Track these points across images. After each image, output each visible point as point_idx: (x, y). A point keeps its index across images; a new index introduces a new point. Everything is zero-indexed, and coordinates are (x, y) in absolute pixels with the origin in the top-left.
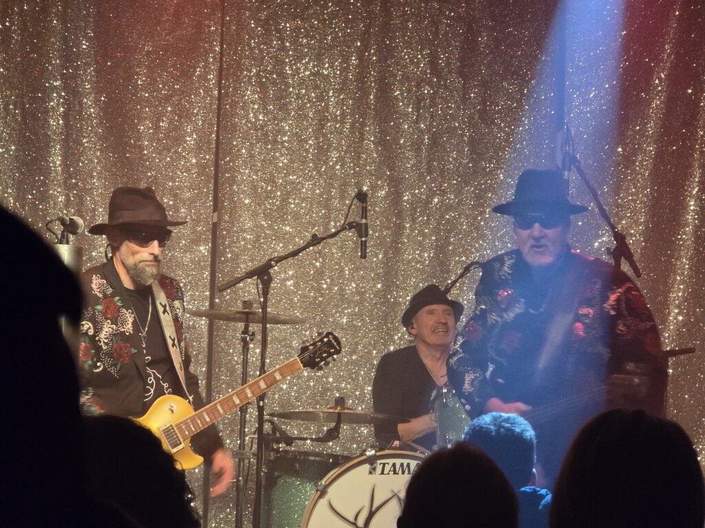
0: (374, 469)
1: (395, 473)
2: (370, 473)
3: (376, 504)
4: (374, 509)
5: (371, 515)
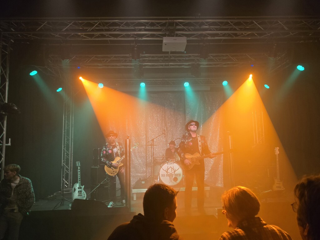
1: (170, 164)
5: (168, 170)
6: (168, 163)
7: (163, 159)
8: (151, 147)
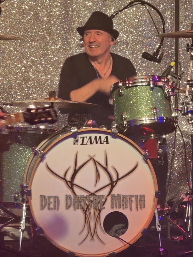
0: (77, 141)
1: (91, 143)
2: (74, 144)
3: (79, 164)
4: (77, 168)
5: (76, 172)
6: (80, 136)
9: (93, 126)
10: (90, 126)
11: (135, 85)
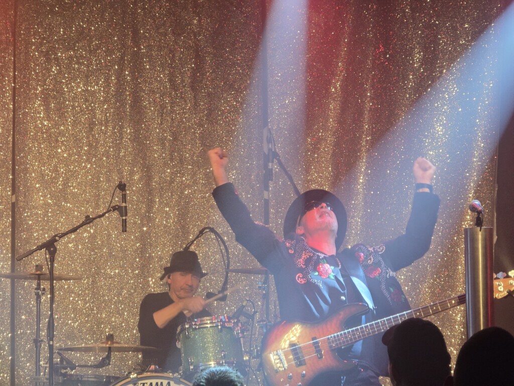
6: (140, 382)
7: (108, 357)
8: (38, 288)
9: (156, 371)
10: (152, 371)
11: (202, 326)
